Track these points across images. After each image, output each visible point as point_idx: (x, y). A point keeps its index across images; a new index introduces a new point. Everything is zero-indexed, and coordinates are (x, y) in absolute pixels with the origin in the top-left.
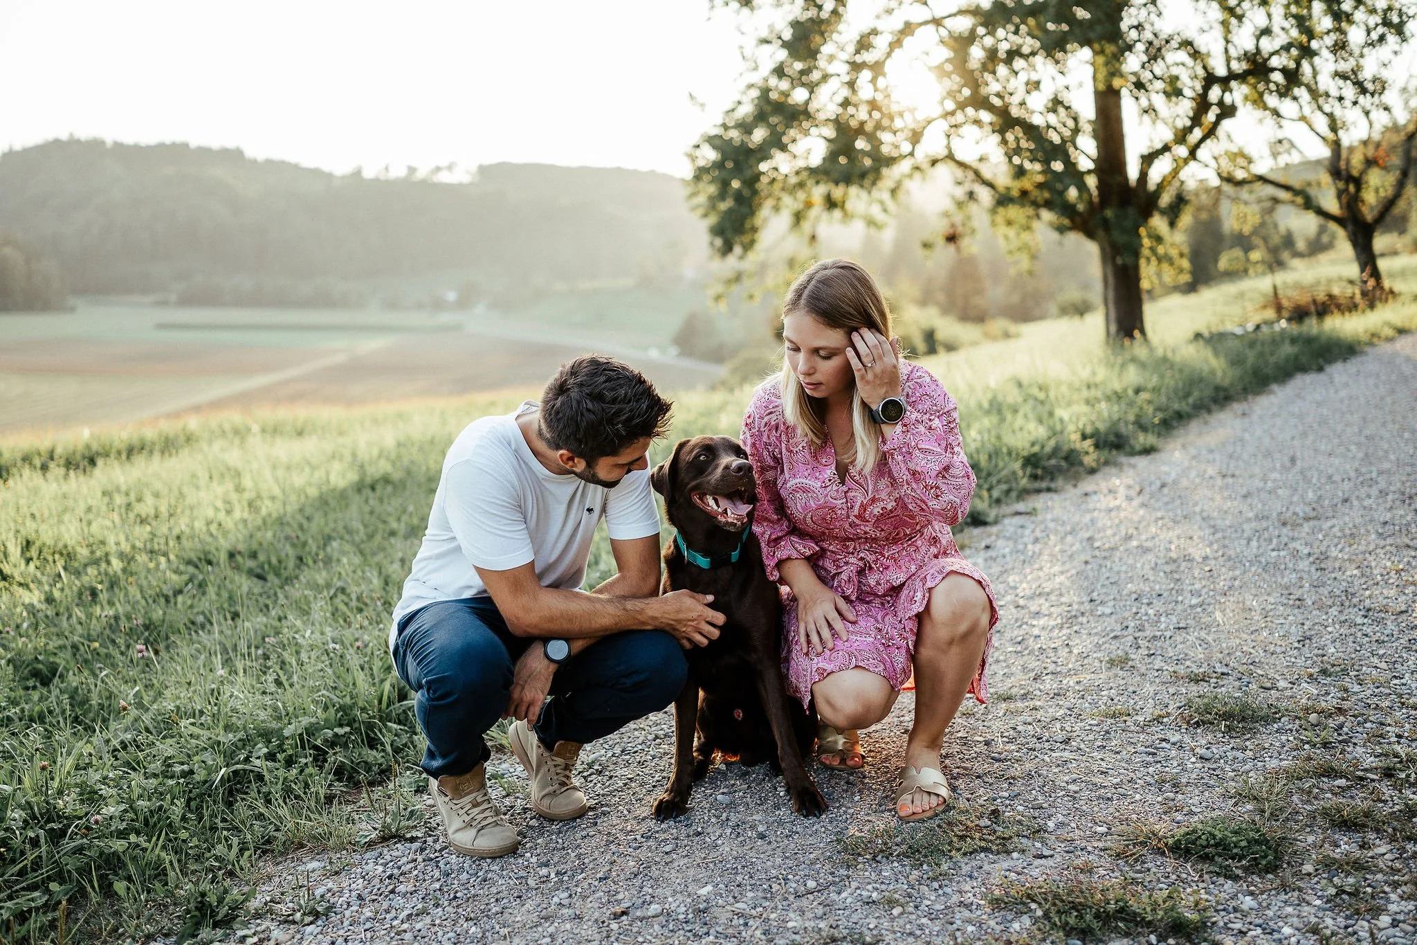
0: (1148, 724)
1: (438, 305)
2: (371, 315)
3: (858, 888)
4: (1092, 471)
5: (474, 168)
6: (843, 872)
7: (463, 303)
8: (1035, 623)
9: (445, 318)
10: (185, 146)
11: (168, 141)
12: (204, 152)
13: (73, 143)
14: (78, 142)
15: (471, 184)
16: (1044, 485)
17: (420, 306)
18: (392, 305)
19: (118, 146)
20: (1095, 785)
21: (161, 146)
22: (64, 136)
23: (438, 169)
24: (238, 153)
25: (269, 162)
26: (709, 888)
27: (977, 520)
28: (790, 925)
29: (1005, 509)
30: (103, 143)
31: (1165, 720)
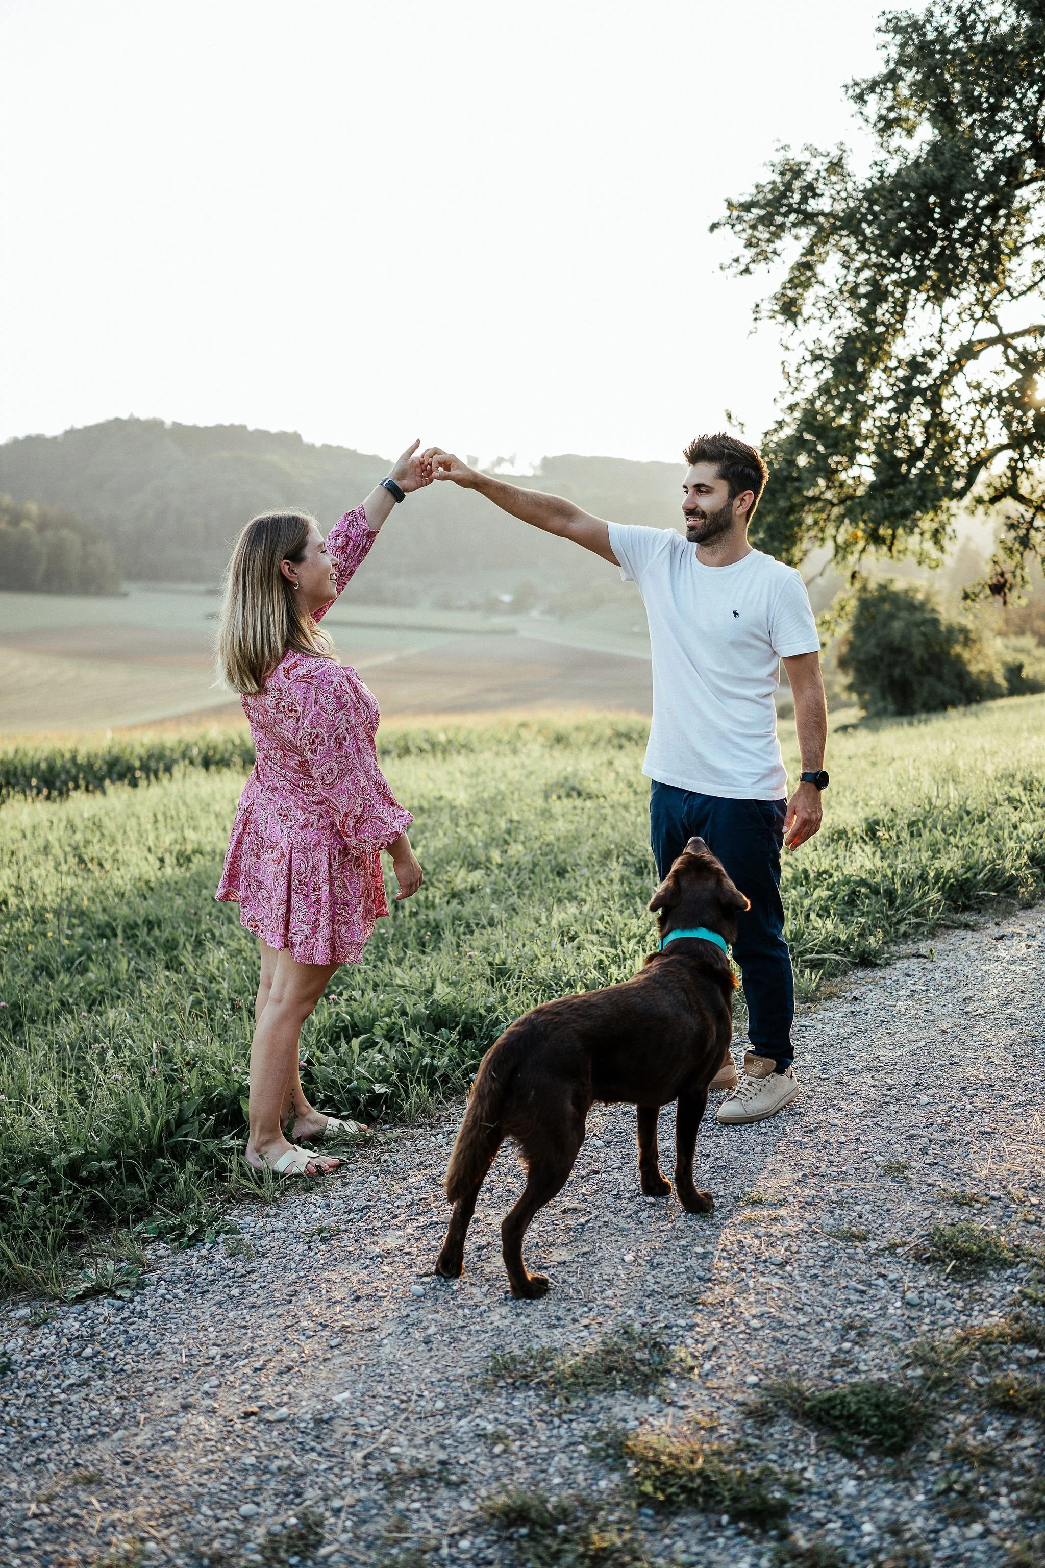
0: (878, 1253)
1: (493, 607)
2: (423, 615)
3: (480, 1416)
4: (1027, 906)
5: (537, 462)
6: (478, 1395)
7: (519, 607)
8: (843, 1104)
9: (497, 621)
10: (243, 428)
11: (226, 423)
12: (263, 435)
13: (133, 422)
14: (138, 421)
15: (535, 477)
16: (966, 917)
17: (473, 608)
18: (445, 605)
19: (177, 427)
20: (780, 1322)
21: (220, 429)
22: (124, 416)
23: (500, 461)
24: (296, 437)
25: (327, 448)
26: (347, 1395)
27: (866, 961)
28: (394, 1450)
29: (906, 948)
30: (162, 423)
31: (899, 1250)
